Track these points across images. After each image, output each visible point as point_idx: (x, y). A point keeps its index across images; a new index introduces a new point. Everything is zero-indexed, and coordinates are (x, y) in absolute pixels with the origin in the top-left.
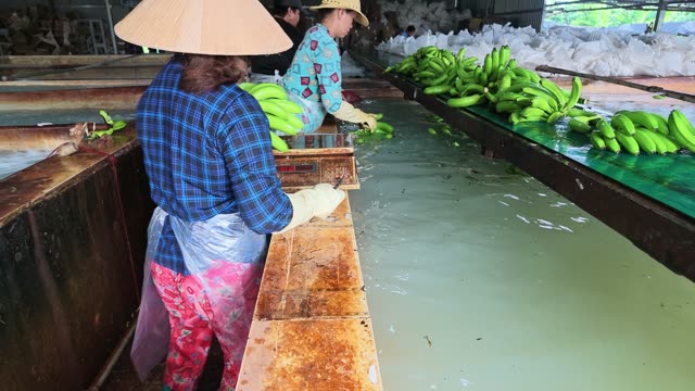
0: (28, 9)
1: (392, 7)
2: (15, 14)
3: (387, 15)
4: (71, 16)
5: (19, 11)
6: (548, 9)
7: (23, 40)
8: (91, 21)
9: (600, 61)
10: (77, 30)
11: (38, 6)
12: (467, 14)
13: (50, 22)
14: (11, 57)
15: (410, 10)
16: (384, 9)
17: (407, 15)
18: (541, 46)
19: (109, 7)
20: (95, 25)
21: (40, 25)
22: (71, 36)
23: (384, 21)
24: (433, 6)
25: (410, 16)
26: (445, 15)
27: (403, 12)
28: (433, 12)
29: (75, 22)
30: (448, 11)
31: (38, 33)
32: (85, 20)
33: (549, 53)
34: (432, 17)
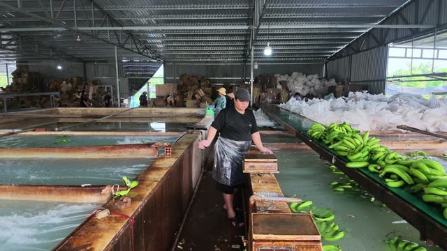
0: (72, 79)
1: (284, 78)
2: (64, 82)
3: (281, 83)
4: (95, 83)
5: (66, 80)
6: (389, 79)
7: (67, 97)
8: (106, 86)
9: (443, 122)
10: (97, 91)
11: (78, 78)
12: (333, 82)
13: (82, 87)
14: (59, 108)
15: (295, 79)
16: (279, 79)
17: (293, 82)
18: (398, 110)
19: (118, 80)
20: (108, 88)
21: (77, 88)
22: (94, 95)
23: (279, 87)
24: (310, 77)
25: (295, 83)
26: (318, 82)
27: (291, 81)
28: (310, 81)
29: (97, 87)
30: (320, 79)
31: (75, 92)
32: (102, 86)
33: (405, 116)
34: (309, 83)
